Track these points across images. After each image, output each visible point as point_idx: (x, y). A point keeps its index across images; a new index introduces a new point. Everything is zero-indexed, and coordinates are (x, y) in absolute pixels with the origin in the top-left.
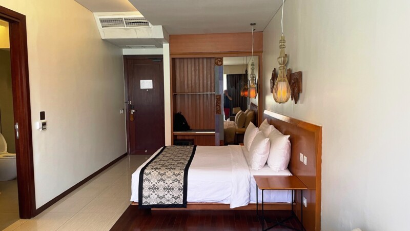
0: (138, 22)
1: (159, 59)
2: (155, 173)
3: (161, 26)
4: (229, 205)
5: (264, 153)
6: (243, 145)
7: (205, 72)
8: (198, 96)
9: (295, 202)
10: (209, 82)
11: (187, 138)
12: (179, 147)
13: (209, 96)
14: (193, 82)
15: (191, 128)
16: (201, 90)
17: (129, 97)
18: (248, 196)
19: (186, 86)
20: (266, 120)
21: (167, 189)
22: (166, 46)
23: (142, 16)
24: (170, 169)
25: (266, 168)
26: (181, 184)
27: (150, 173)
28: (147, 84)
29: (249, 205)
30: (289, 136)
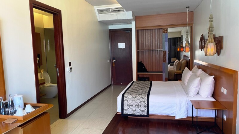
0: (118, 10)
1: (129, 31)
2: (130, 97)
3: (131, 12)
4: (175, 117)
5: (197, 87)
6: (181, 81)
7: (156, 38)
8: (152, 52)
9: (217, 117)
10: (159, 43)
11: (145, 76)
12: (142, 82)
13: (159, 51)
14: (149, 43)
15: (147, 71)
16: (154, 48)
17: (112, 53)
18: (187, 112)
19: (145, 46)
20: (196, 66)
21: (137, 106)
22: (134, 23)
23: (121, 6)
24: (139, 95)
25: (198, 96)
26: (146, 103)
27: (127, 97)
28: (122, 45)
29: (188, 117)
30: (214, 76)
